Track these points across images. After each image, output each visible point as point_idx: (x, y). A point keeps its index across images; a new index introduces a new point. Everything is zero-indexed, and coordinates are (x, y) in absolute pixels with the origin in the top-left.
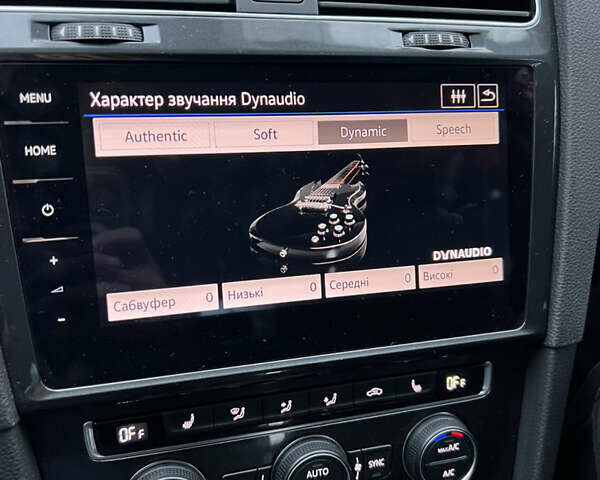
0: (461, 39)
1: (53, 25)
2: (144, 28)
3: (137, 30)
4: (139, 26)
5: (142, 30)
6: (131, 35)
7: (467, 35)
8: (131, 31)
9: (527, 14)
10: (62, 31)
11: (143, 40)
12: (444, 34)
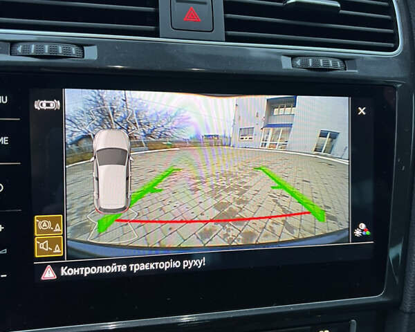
0: (339, 63)
1: (13, 43)
2: (85, 47)
3: (78, 48)
4: (81, 46)
5: (83, 49)
6: (74, 53)
7: (343, 60)
8: (74, 50)
9: (392, 45)
10: (19, 49)
11: (83, 57)
12: (325, 59)
